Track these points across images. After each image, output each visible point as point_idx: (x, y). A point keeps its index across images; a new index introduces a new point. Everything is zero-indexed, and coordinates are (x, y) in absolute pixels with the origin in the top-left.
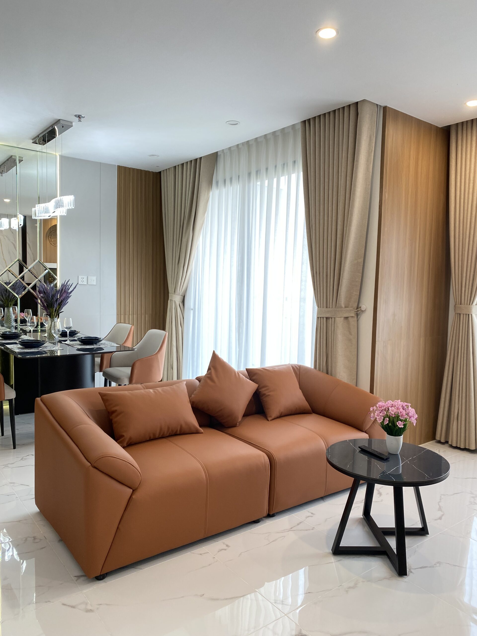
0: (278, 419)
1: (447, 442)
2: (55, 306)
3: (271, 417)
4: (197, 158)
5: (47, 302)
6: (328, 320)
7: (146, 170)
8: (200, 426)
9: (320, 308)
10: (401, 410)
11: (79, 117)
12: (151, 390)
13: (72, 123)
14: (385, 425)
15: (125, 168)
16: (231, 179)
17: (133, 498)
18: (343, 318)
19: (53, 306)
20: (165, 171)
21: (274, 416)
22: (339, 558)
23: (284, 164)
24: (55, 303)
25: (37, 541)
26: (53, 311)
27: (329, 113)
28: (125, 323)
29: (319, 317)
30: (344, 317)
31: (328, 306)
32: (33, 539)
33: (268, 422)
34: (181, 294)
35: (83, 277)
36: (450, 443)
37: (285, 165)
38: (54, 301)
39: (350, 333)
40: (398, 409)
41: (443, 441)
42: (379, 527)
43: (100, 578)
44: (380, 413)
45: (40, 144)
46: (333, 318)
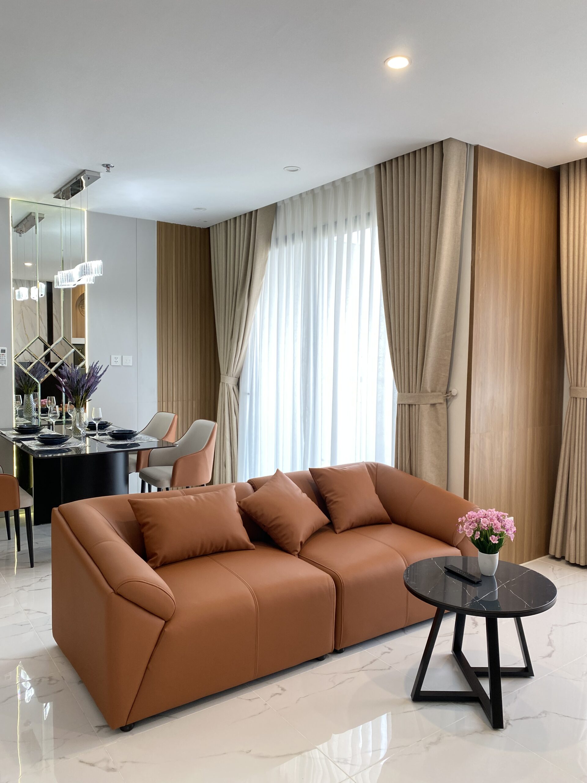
0: (349, 531)
1: (563, 558)
2: (81, 394)
3: (339, 528)
4: (252, 211)
5: (72, 389)
6: (411, 408)
7: (192, 226)
8: (252, 540)
9: (400, 393)
10: (496, 521)
11: (108, 166)
12: (192, 497)
13: (99, 173)
14: (475, 540)
15: (166, 224)
16: (293, 236)
17: (165, 631)
18: (429, 406)
19: (78, 394)
20: (215, 227)
21: (343, 527)
22: (419, 705)
23: (356, 217)
24: (81, 390)
25: (52, 682)
26: (78, 399)
27: (408, 154)
28: (168, 412)
29: (399, 404)
30: (430, 403)
31: (411, 390)
32: (48, 679)
33: (336, 534)
34: (234, 375)
35: (116, 356)
36: (567, 559)
37: (358, 218)
38: (80, 387)
39: (439, 424)
40: (491, 520)
41: (558, 556)
42: (471, 666)
43: (126, 728)
44: (470, 525)
45: (63, 199)
46: (416, 406)
